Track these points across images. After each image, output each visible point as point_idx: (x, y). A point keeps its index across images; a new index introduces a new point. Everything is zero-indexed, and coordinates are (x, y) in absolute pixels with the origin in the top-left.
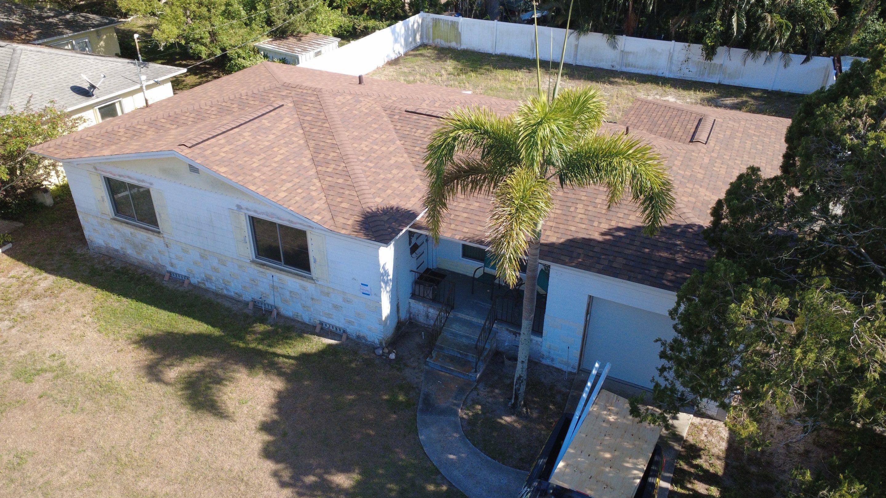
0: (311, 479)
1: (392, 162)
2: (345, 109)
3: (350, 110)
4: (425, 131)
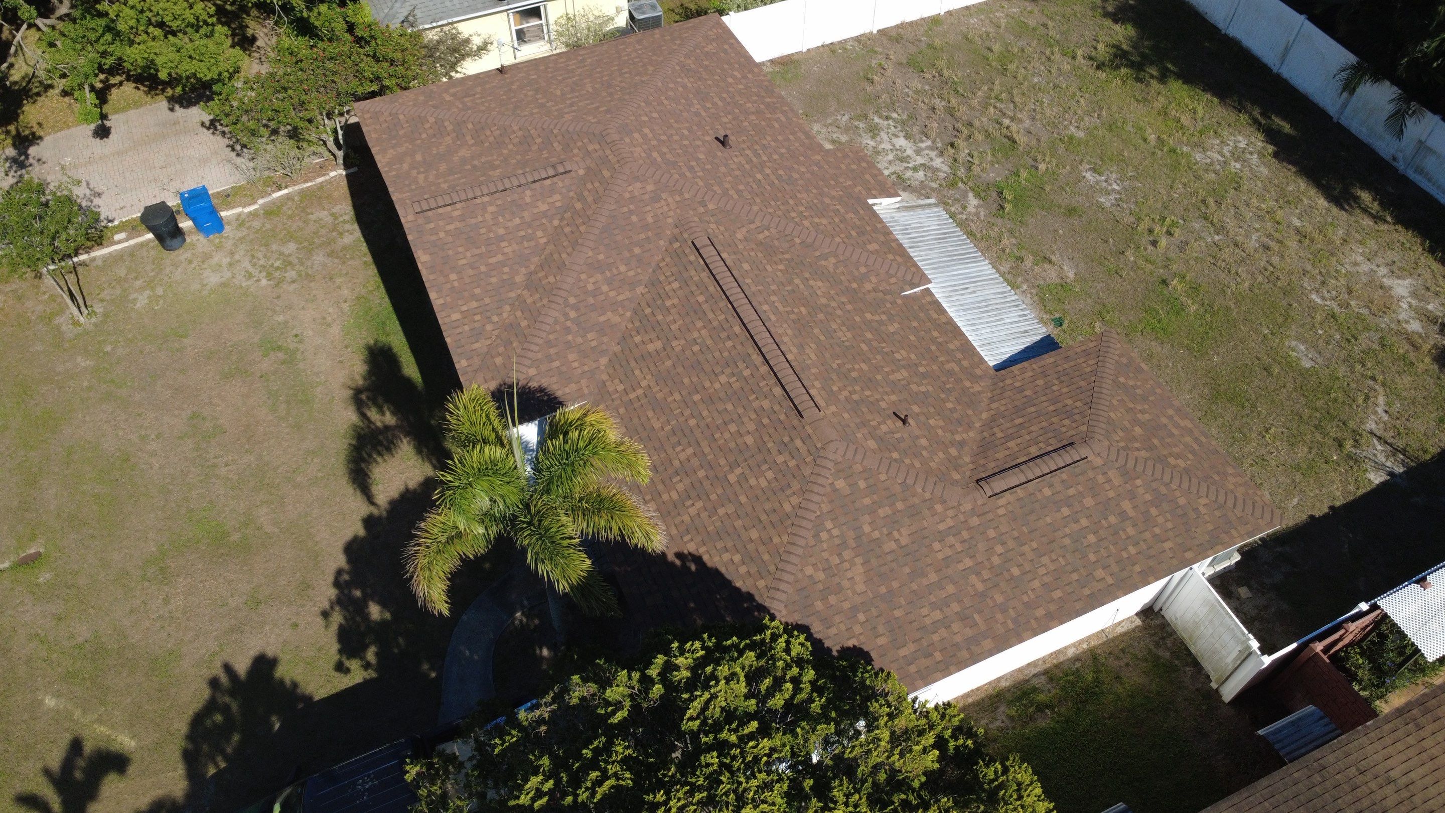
0: (358, 593)
1: (602, 319)
2: (625, 209)
3: (631, 212)
4: (681, 288)
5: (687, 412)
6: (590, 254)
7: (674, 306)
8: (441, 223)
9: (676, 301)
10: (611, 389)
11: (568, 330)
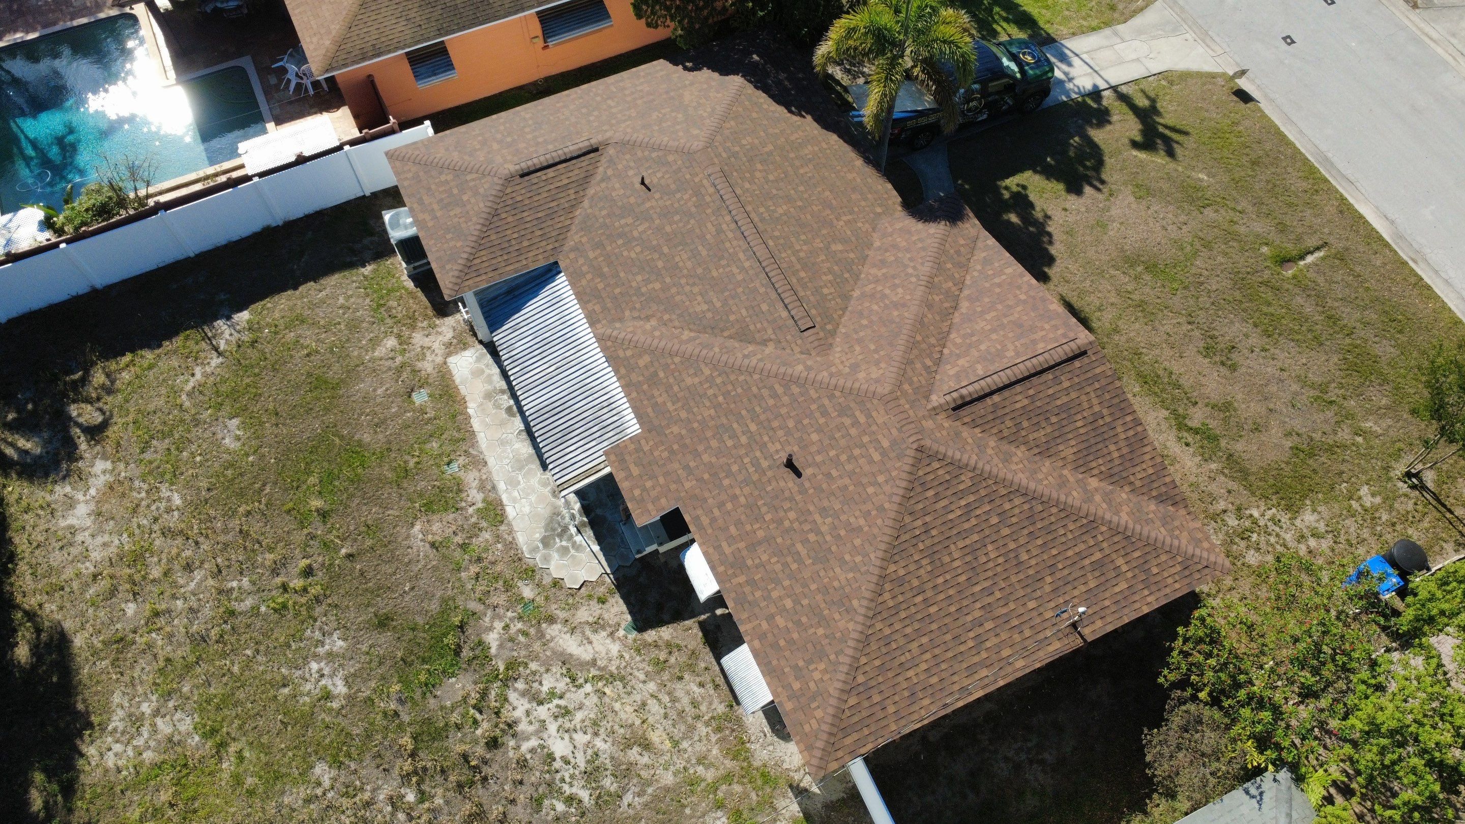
1: (884, 271)
2: (882, 353)
3: (876, 351)
4: (821, 287)
5: (806, 196)
6: (906, 314)
7: (825, 274)
8: (1052, 336)
9: (824, 278)
10: (867, 225)
11: (911, 259)
